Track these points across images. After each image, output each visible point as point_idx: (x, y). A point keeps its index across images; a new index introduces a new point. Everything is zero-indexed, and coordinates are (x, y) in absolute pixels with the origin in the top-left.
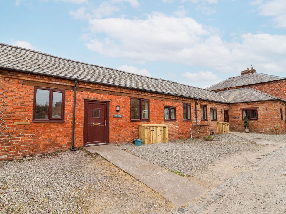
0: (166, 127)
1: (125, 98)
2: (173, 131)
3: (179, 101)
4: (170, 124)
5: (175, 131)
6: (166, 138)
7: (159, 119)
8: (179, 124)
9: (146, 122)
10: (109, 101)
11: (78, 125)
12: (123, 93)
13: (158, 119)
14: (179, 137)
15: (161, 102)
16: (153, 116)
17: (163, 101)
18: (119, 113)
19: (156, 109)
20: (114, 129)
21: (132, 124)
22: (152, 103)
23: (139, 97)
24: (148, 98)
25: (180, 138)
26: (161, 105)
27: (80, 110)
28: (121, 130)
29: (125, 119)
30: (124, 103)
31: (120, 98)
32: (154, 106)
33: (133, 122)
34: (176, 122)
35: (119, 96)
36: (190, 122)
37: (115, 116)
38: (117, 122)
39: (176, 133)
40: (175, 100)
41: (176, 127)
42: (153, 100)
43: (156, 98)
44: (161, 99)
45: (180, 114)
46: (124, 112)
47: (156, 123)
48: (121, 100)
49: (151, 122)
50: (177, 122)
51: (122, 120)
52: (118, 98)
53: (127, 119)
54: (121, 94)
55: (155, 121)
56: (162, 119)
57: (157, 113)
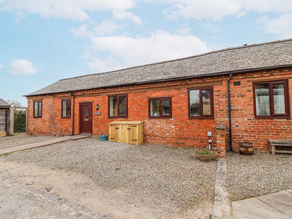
0: (136, 126)
1: (103, 97)
2: (163, 132)
3: (177, 87)
4: (159, 123)
5: (168, 133)
6: (136, 139)
7: (140, 116)
8: (178, 123)
9: (123, 119)
10: (92, 101)
11: (76, 120)
12: (101, 93)
13: (138, 115)
14: (177, 143)
15: (144, 94)
16: (132, 112)
17: (146, 93)
18: (99, 111)
19: (136, 104)
20: (95, 124)
21: (108, 120)
22: (131, 97)
23: (116, 94)
24: (126, 93)
25: (178, 145)
26: (143, 98)
27: (77, 110)
28: (100, 125)
29: (103, 115)
30: (103, 102)
31: (99, 98)
32: (133, 100)
33: (110, 119)
34: (170, 119)
35: (98, 96)
36: (212, 121)
37: (96, 113)
38: (98, 118)
39: (170, 136)
40: (169, 88)
41: (170, 127)
42: (131, 94)
43: (136, 91)
44: (143, 91)
45: (180, 107)
46: (102, 110)
47: (136, 120)
48: (100, 99)
49: (129, 119)
50: (172, 119)
51: (100, 117)
52: (98, 98)
53: (105, 116)
54: (100, 94)
55: (135, 117)
56: (144, 115)
57: (137, 109)
